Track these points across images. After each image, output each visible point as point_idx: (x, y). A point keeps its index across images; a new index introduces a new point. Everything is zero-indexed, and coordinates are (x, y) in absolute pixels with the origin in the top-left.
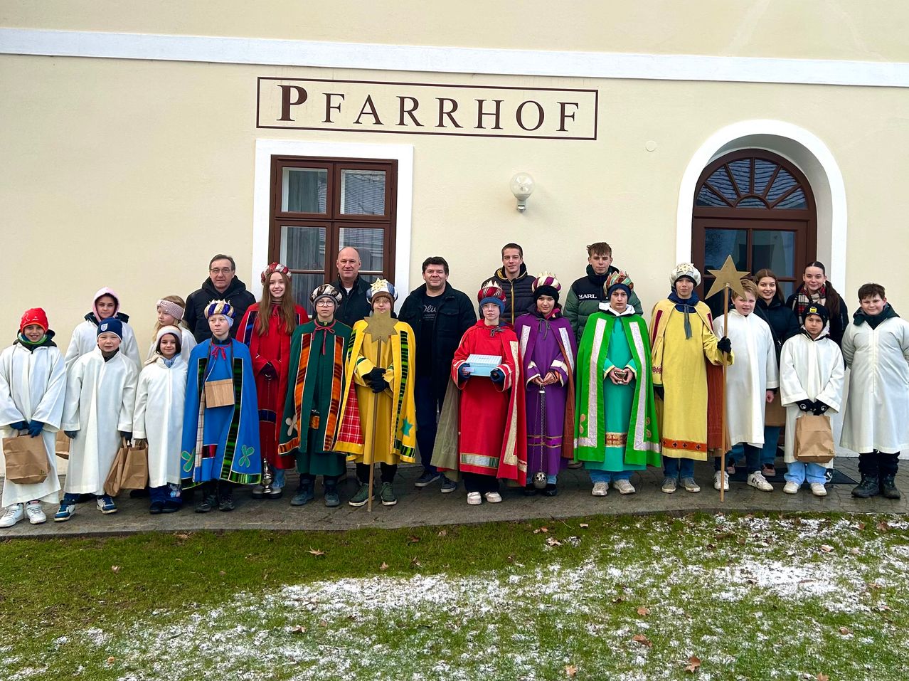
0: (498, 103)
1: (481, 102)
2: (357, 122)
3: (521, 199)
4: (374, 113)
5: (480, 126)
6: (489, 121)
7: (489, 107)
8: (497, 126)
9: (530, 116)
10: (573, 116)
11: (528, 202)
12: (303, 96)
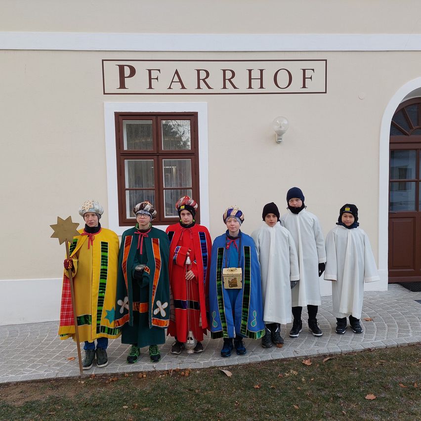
0: (261, 71)
1: (250, 71)
2: (170, 88)
3: (280, 134)
4: (181, 81)
5: (250, 87)
6: (256, 84)
7: (256, 74)
8: (262, 87)
9: (283, 79)
10: (311, 78)
11: (284, 136)
12: (133, 72)
